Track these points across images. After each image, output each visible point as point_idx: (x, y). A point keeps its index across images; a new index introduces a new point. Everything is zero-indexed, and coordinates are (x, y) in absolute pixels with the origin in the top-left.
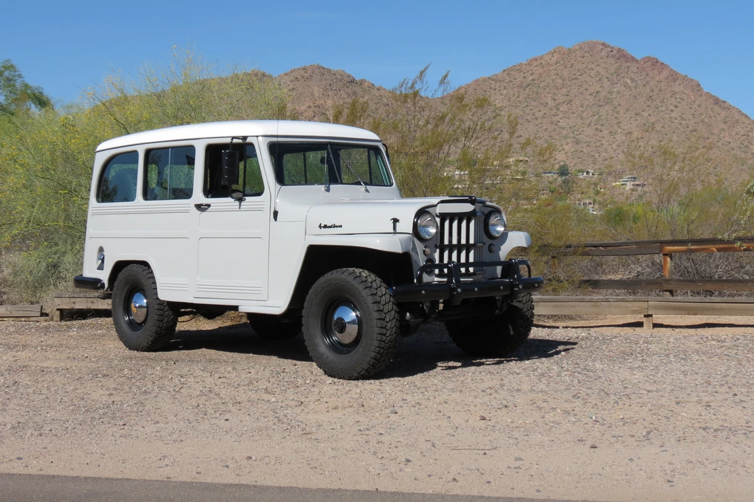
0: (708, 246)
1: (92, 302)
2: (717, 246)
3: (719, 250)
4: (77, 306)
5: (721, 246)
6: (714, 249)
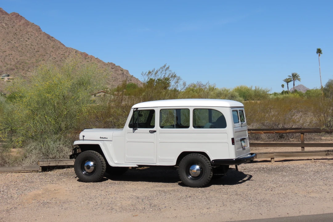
0: (260, 132)
1: (58, 163)
2: (264, 132)
3: (264, 133)
4: (51, 165)
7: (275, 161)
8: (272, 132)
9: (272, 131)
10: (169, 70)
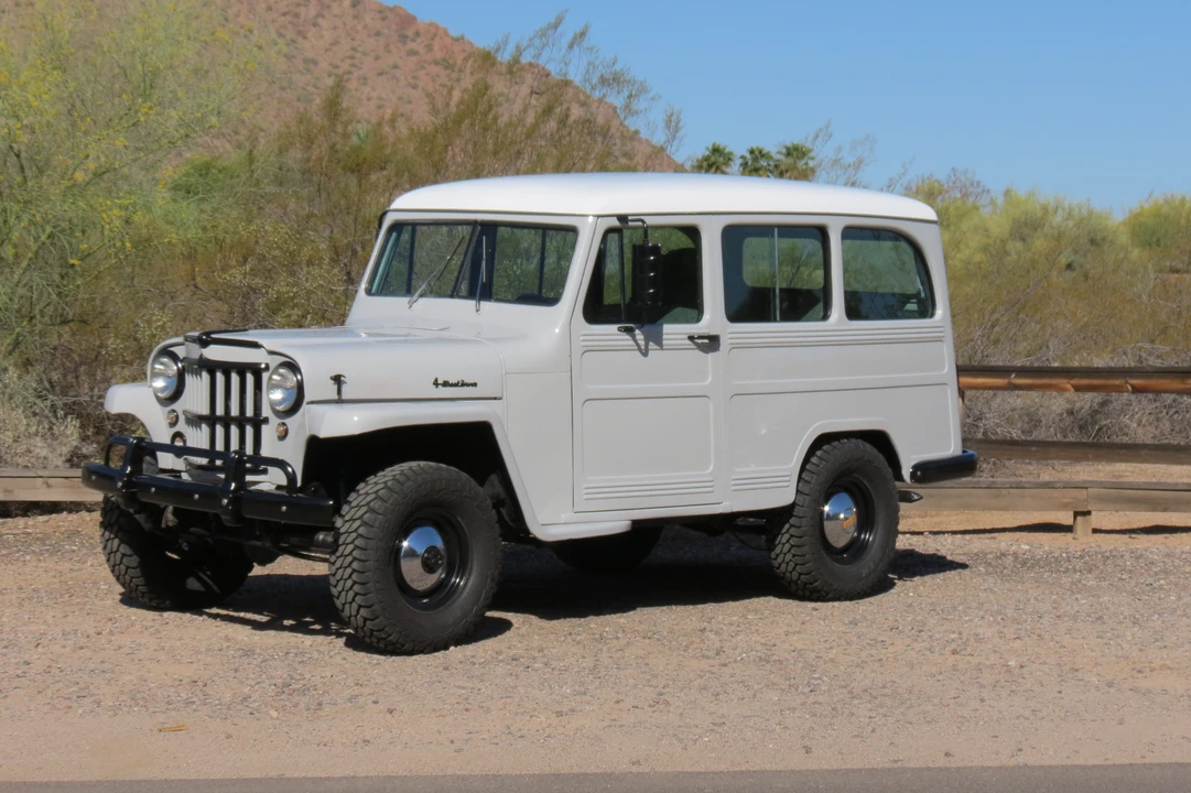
3: (1077, 389)
5: (1085, 382)
6: (1069, 386)
7: (1095, 531)
8: (1116, 386)
9: (1118, 382)
10: (586, 44)
